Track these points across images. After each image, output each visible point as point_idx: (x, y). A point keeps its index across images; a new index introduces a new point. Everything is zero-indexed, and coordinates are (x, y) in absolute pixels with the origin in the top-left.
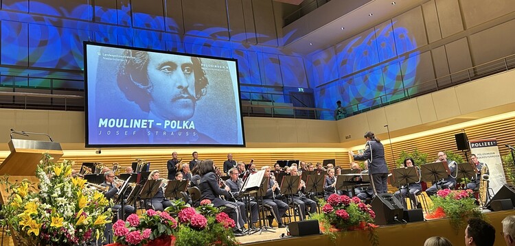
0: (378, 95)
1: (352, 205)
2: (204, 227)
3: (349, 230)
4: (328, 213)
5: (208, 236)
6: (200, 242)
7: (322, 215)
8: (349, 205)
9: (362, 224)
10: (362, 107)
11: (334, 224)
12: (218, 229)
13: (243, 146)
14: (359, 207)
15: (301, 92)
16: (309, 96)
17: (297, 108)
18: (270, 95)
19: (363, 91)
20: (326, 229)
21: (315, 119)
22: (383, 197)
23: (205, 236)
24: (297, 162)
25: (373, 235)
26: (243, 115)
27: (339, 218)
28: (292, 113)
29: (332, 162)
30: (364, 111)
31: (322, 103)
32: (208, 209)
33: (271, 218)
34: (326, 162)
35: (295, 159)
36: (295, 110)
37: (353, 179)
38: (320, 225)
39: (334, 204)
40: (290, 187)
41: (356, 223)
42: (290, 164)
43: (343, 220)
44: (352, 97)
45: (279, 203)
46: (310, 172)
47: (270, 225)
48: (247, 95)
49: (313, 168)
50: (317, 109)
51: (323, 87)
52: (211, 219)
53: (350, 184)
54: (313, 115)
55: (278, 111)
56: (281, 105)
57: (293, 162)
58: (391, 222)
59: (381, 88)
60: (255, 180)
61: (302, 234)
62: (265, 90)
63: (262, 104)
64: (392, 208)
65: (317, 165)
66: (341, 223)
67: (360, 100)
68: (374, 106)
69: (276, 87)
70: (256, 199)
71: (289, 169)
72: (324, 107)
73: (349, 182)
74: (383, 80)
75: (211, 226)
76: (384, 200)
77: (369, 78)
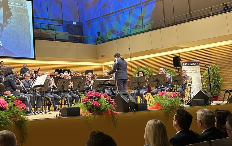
0: (125, 29)
1: (102, 98)
2: (6, 109)
3: (99, 114)
4: (86, 103)
5: (8, 114)
6: (3, 117)
7: (82, 104)
8: (100, 99)
9: (107, 111)
10: (114, 36)
11: (90, 110)
12: (15, 110)
13: (34, 59)
14: (107, 100)
15: (74, 25)
16: (80, 27)
17: (71, 35)
18: (53, 26)
19: (115, 25)
20: (84, 113)
21: (82, 43)
22: (123, 94)
23: (6, 114)
24: (69, 71)
25: (114, 118)
26: (35, 38)
27: (93, 106)
28: (68, 39)
29: (92, 71)
30: (115, 39)
32: (9, 97)
33: (49, 105)
34: (87, 72)
35: (68, 69)
36: (70, 37)
37: (104, 82)
38: (81, 110)
39: (91, 98)
40: (63, 86)
41: (104, 110)
42: (64, 71)
43: (96, 108)
44: (108, 29)
45: (55, 96)
46: (77, 77)
47: (49, 109)
48: (38, 25)
49: (79, 75)
50: (85, 37)
51: (89, 22)
52: (11, 104)
53: (102, 85)
54: (81, 41)
55: (58, 37)
56: (61, 33)
57: (66, 70)
58: (126, 110)
59: (127, 24)
60: (40, 81)
61: (68, 115)
62: (50, 22)
63: (48, 32)
64: (127, 101)
65: (82, 73)
66: (94, 110)
67: (113, 32)
68: (122, 36)
69: (58, 21)
70: (41, 93)
71: (63, 75)
72: (89, 35)
73: (102, 84)
74: (130, 19)
75: (10, 108)
76: (123, 97)
77: (120, 17)
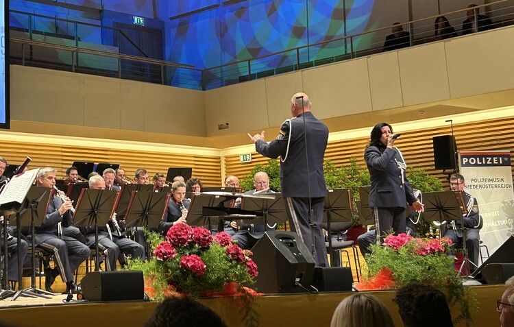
0: (290, 45)
1: (216, 247)
3: (203, 296)
4: (165, 258)
7: (152, 263)
8: (208, 248)
9: (229, 287)
10: (257, 67)
11: (173, 282)
14: (228, 252)
15: (138, 26)
16: (155, 35)
17: (127, 57)
18: (71, 26)
19: (264, 33)
20: (157, 291)
21: (160, 83)
22: (278, 237)
25: (249, 309)
27: (185, 271)
28: (115, 66)
29: (186, 173)
30: (261, 75)
31: (179, 52)
33: (51, 275)
37: (222, 203)
38: (147, 285)
41: (218, 282)
43: (194, 276)
44: (241, 44)
47: (48, 289)
48: (23, 20)
50: (168, 63)
51: (185, 18)
53: (215, 212)
54: (156, 76)
55: (86, 59)
56: (92, 46)
58: (287, 287)
59: (299, 32)
61: (105, 298)
62: (63, 13)
63: (53, 42)
64: (291, 258)
65: (156, 178)
66: (189, 282)
67: (256, 52)
68: (282, 66)
69: (87, 10)
72: (183, 59)
73: (212, 208)
74: (307, 15)
76: (278, 244)
77: (279, 9)
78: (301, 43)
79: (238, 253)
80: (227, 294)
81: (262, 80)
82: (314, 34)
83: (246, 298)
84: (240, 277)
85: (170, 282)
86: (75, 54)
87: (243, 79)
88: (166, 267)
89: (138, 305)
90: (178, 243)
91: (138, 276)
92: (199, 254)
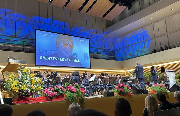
1: (125, 87)
2: (75, 92)
5: (76, 95)
7: (115, 90)
13: (90, 68)
15: (111, 51)
16: (113, 53)
17: (109, 56)
18: (100, 52)
19: (131, 51)
20: (116, 95)
25: (132, 97)
27: (121, 91)
31: (118, 55)
32: (77, 86)
36: (108, 57)
40: (105, 82)
41: (126, 93)
47: (98, 94)
48: (92, 51)
50: (116, 57)
51: (118, 50)
52: (78, 90)
54: (114, 59)
56: (103, 55)
59: (137, 51)
61: (108, 96)
62: (98, 50)
63: (97, 54)
64: (138, 89)
65: (115, 76)
67: (130, 55)
68: (135, 57)
69: (102, 49)
74: (138, 48)
76: (136, 86)
77: (134, 47)
78: (138, 53)
79: (129, 88)
80: (128, 95)
81: (132, 59)
82: (140, 51)
83: (131, 95)
84: (130, 92)
85: (118, 93)
86: (101, 56)
87: (128, 59)
88: (117, 91)
89: (113, 97)
90: (119, 87)
91: (113, 92)
92: (123, 88)
